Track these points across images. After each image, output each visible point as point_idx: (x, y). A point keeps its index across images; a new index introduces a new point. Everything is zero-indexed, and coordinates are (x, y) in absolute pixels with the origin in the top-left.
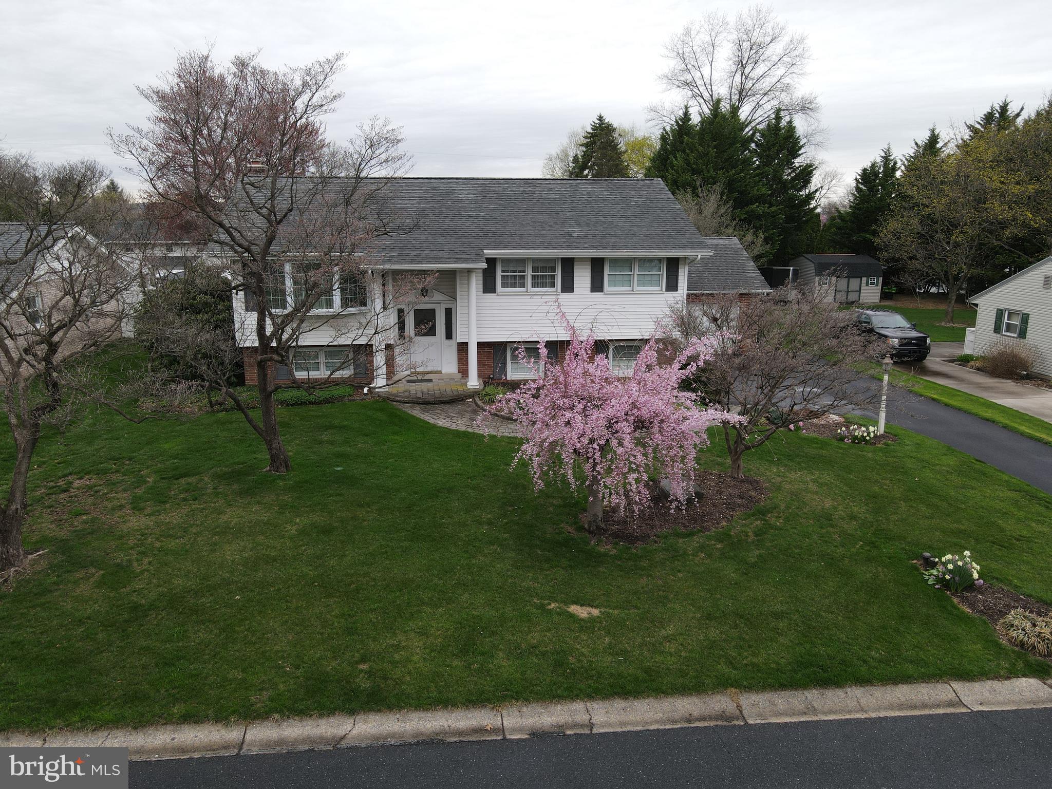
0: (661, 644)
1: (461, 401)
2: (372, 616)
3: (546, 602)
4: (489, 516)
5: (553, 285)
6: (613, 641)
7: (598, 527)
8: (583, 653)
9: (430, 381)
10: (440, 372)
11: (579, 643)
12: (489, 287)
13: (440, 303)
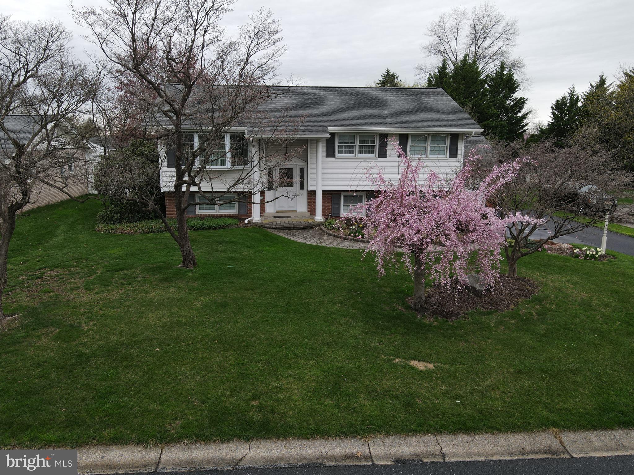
0: (487, 391)
1: (311, 228)
2: (260, 365)
3: (392, 358)
4: (340, 298)
5: (373, 153)
6: (449, 388)
7: (422, 306)
8: (427, 397)
9: (290, 217)
10: (295, 211)
11: (422, 389)
12: (330, 153)
13: (296, 165)
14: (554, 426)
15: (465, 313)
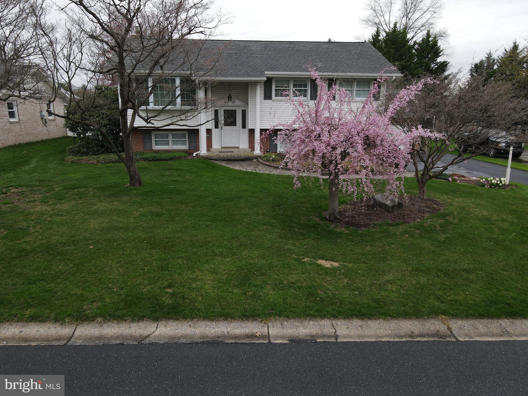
0: (385, 285)
1: (250, 160)
2: (180, 261)
3: (301, 257)
4: (264, 211)
5: (305, 96)
6: (349, 282)
7: (335, 218)
8: (328, 288)
9: (233, 152)
10: (238, 148)
11: (325, 282)
12: (268, 96)
13: (239, 107)
14: (443, 314)
15: (374, 224)
